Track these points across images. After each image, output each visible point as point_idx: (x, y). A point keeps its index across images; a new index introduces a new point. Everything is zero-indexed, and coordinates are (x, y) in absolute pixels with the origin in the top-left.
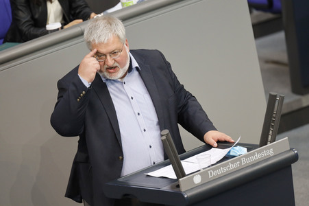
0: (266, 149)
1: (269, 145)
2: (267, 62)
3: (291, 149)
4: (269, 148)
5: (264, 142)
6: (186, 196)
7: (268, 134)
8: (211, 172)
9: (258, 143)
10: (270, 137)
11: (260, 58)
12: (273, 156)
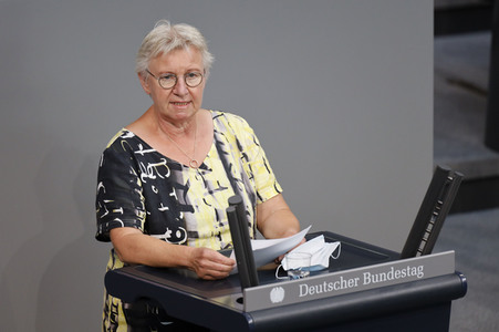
0: (412, 265)
1: (419, 257)
2: (452, 81)
3: (457, 274)
4: (416, 264)
5: (410, 251)
6: (250, 322)
7: (421, 239)
8: (304, 288)
9: (400, 251)
10: (423, 244)
11: (437, 71)
12: (421, 280)
